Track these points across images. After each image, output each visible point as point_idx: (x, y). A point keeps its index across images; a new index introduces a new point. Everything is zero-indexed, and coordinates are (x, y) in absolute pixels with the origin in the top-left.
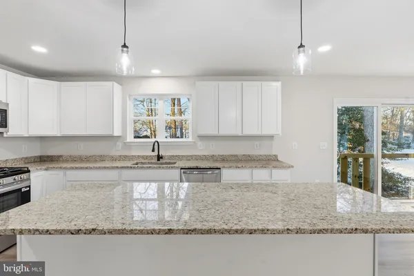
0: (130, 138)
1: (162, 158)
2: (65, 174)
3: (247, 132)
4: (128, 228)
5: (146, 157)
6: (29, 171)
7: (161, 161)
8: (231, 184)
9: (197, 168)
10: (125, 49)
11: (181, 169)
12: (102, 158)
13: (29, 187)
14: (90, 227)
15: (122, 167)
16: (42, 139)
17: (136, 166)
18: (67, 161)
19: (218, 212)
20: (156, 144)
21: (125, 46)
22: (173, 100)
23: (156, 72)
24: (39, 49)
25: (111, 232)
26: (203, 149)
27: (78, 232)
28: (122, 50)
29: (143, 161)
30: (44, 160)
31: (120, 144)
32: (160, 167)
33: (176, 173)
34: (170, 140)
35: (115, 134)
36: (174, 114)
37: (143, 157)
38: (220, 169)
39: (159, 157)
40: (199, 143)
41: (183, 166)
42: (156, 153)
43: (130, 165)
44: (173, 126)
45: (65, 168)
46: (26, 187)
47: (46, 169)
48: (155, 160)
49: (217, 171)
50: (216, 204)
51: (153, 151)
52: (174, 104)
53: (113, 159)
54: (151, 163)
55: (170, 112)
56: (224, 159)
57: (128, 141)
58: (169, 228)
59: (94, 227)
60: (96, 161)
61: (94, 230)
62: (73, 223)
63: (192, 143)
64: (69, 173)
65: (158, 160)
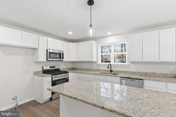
0: (100, 62)
1: (112, 71)
2: (78, 75)
3: (162, 60)
4: (87, 101)
5: (106, 71)
6: (68, 73)
7: (112, 72)
8: (147, 90)
9: (129, 78)
10: (91, 27)
11: (121, 77)
12: (89, 70)
13: (68, 77)
14: (75, 97)
15: (95, 74)
16: (73, 62)
17: (101, 74)
18: (79, 70)
19: (132, 105)
20: (110, 65)
21: (91, 25)
22: (122, 45)
23: (109, 33)
24: (70, 33)
25: (81, 101)
26: (133, 68)
27: (71, 97)
28: (90, 27)
29: (104, 72)
30: (73, 69)
31: (95, 65)
32: (110, 76)
33: (118, 79)
34: (120, 63)
35: (94, 61)
36: (122, 51)
37: (104, 70)
38: (143, 80)
39: (111, 71)
40: (131, 65)
41: (122, 76)
42: (109, 69)
43: (98, 74)
44: (122, 57)
45: (78, 73)
46: (68, 78)
47: (73, 72)
48: (109, 72)
49: (141, 81)
50: (132, 100)
51: (108, 68)
52: (122, 47)
53: (93, 70)
54: (108, 73)
55: (120, 51)
56: (146, 74)
57: (99, 63)
58: (103, 106)
59: (76, 97)
60: (87, 71)
61: (76, 98)
62: (71, 93)
63: (127, 65)
64: (79, 74)
65: (111, 72)
